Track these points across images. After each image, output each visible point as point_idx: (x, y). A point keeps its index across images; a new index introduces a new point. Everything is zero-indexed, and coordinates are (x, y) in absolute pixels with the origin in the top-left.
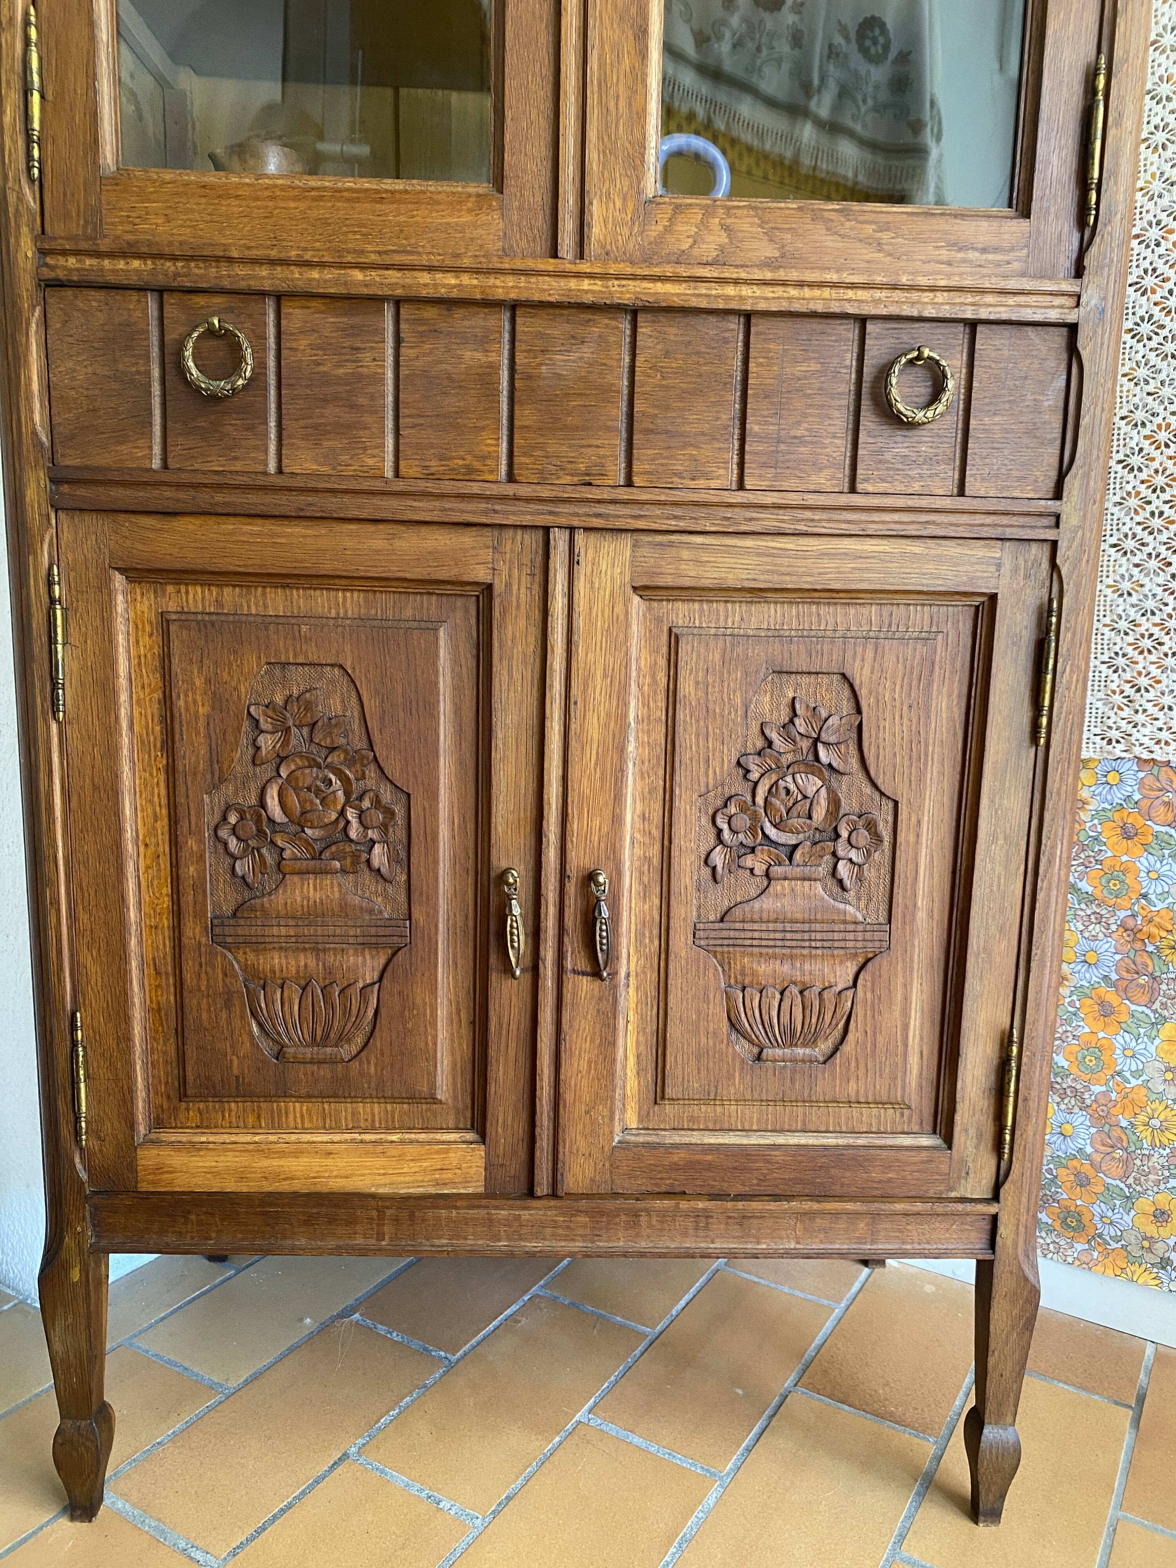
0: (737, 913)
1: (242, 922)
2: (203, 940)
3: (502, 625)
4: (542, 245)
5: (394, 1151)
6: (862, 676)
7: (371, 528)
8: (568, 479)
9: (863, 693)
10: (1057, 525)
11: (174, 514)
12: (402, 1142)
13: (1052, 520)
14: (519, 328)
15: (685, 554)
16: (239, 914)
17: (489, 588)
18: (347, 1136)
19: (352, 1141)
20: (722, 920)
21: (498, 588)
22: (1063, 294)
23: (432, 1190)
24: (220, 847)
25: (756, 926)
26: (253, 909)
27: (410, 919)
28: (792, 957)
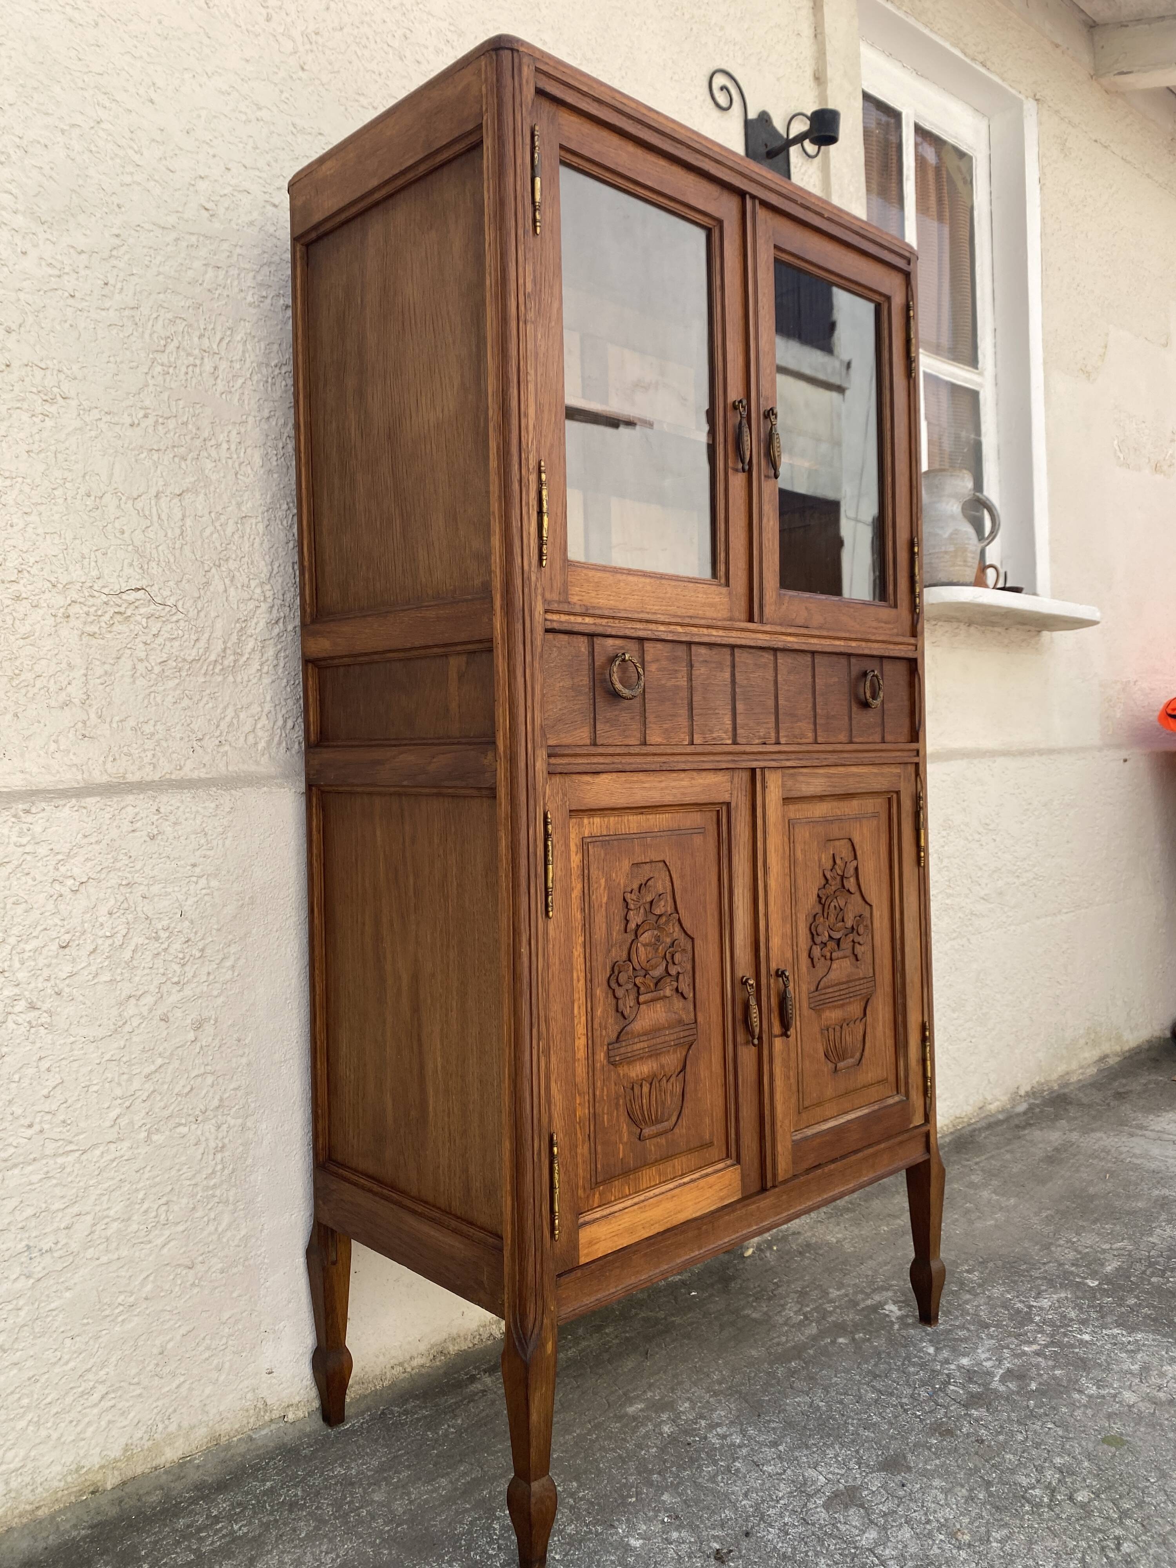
0: (822, 985)
1: (624, 1044)
2: (605, 1062)
3: (735, 828)
4: (744, 616)
5: (702, 1182)
6: (856, 840)
7: (683, 775)
8: (757, 741)
9: (857, 848)
10: (918, 755)
11: (598, 773)
12: (702, 1177)
13: (915, 753)
14: (737, 659)
15: (801, 778)
16: (622, 1038)
17: (728, 804)
18: (676, 1183)
19: (680, 1186)
20: (817, 990)
21: (733, 805)
22: (909, 644)
23: (720, 1205)
24: (610, 992)
25: (830, 990)
26: (627, 1033)
27: (696, 1022)
28: (842, 1005)
